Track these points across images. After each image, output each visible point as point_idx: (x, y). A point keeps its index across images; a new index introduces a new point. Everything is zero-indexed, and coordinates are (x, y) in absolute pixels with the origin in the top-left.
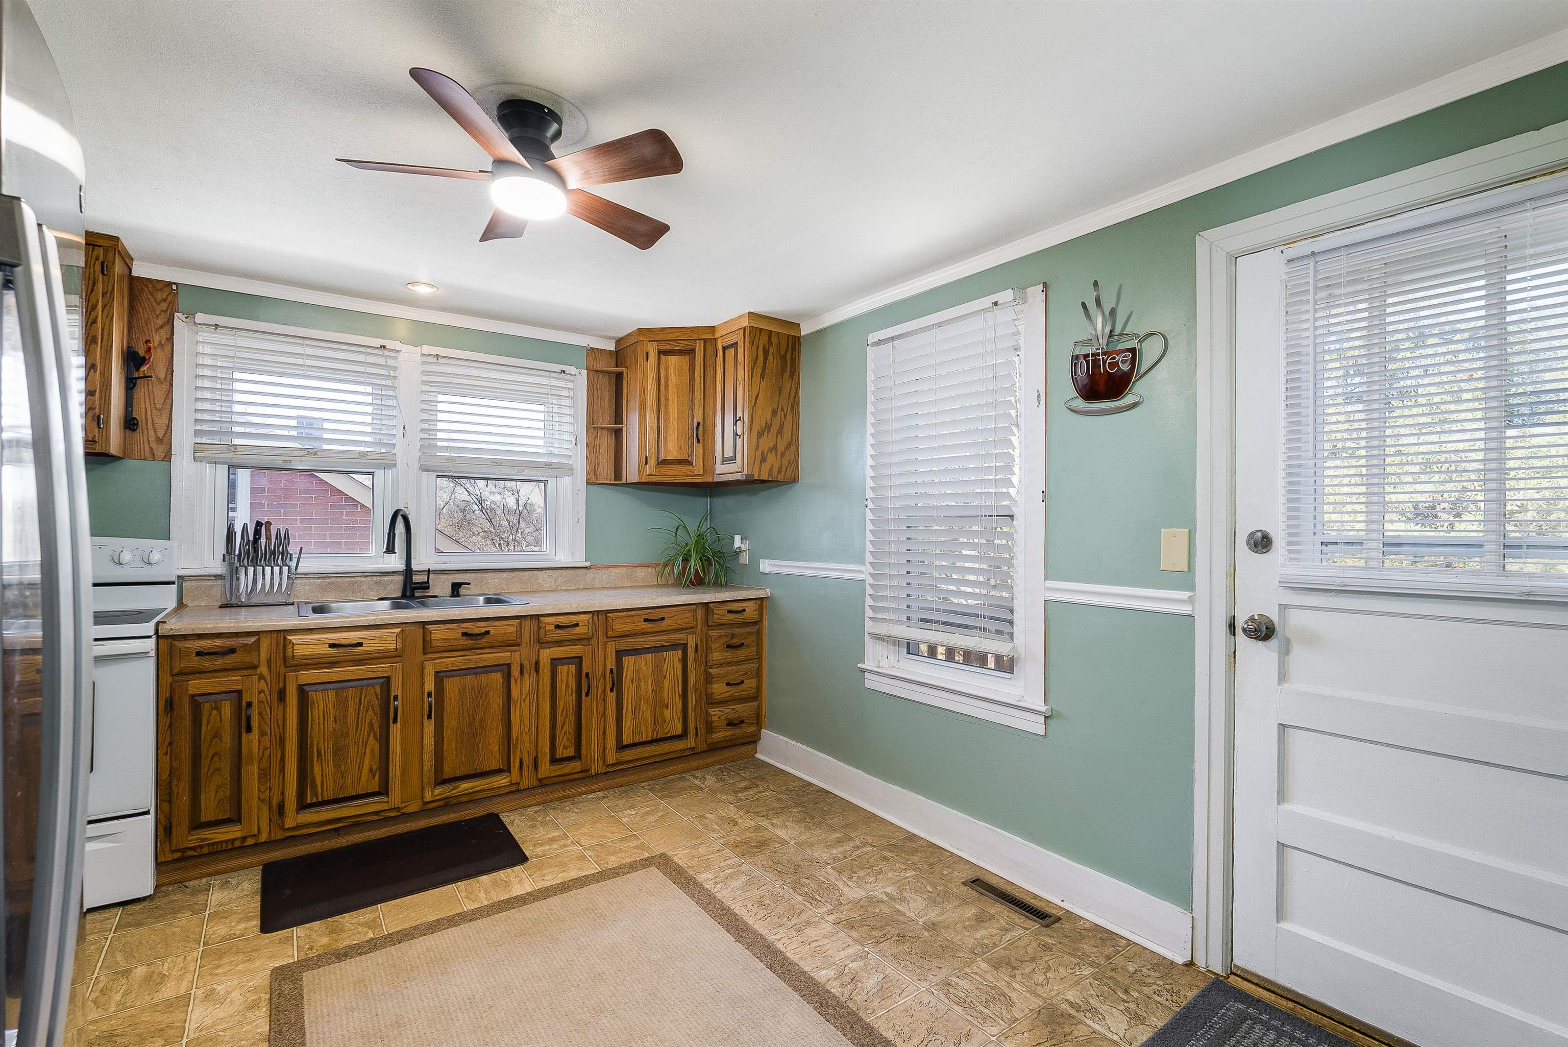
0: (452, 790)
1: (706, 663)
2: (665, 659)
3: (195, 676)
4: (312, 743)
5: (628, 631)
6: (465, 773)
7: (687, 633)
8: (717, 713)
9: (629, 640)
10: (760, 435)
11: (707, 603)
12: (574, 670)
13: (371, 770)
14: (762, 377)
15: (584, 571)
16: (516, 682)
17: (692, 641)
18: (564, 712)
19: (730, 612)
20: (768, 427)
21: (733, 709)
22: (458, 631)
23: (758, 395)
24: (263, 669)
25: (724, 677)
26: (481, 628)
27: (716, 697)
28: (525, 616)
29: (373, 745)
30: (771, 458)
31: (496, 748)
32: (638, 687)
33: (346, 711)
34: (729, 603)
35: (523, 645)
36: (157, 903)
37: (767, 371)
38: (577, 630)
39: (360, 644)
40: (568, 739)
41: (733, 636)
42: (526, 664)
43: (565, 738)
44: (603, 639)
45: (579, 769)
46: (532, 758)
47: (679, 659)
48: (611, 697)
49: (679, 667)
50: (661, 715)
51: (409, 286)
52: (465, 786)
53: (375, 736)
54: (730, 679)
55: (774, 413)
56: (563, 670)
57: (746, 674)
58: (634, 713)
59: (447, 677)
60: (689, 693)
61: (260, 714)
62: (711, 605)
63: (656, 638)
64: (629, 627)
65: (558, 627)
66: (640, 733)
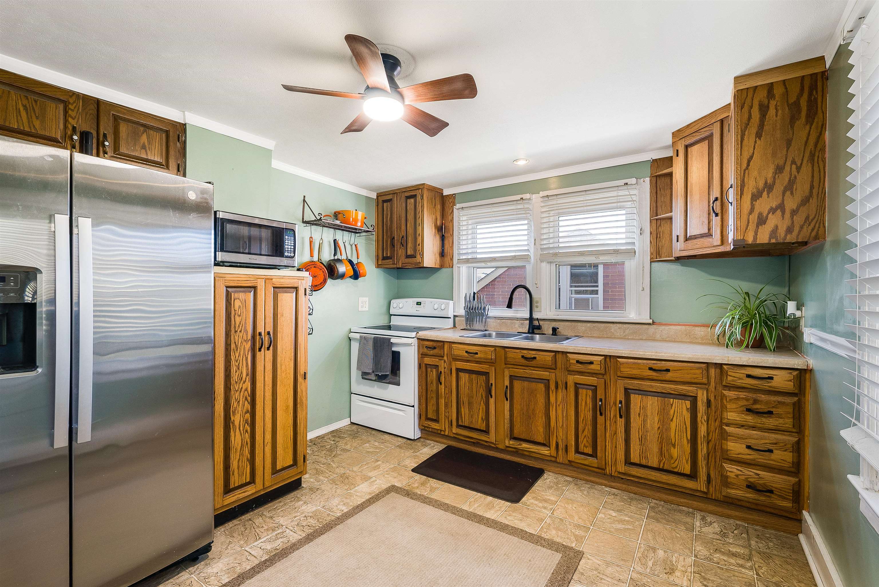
0: (519, 445)
1: (721, 419)
2: (672, 405)
3: (427, 356)
4: (461, 397)
5: (635, 375)
6: (525, 438)
7: (696, 387)
8: (735, 471)
9: (636, 382)
10: (756, 197)
11: (721, 365)
12: (591, 394)
13: (482, 418)
14: (759, 135)
15: (646, 326)
16: (553, 392)
17: (702, 396)
18: (584, 421)
19: (749, 376)
20: (769, 187)
21: (758, 475)
22: (520, 354)
23: (751, 157)
24: (445, 358)
25: (744, 439)
26: (532, 354)
27: (733, 455)
28: (558, 352)
29: (483, 406)
30: (773, 221)
31: (541, 430)
32: (645, 421)
33: (472, 385)
34: (748, 368)
35: (558, 369)
36: (415, 443)
37: (766, 128)
38: (592, 367)
39: (477, 353)
40: (587, 441)
41: (756, 401)
42: (560, 383)
43: (585, 439)
44: (614, 377)
45: (596, 466)
46: (564, 444)
47: (687, 409)
48: (621, 422)
49: (687, 416)
50: (667, 450)
51: (515, 162)
52: (525, 445)
53: (484, 402)
54: (752, 442)
55: (779, 169)
56: (583, 392)
57: (776, 444)
58: (641, 440)
59: (515, 379)
60: (699, 442)
61: (445, 377)
62: (725, 367)
63: (662, 385)
64: (635, 372)
65: (578, 362)
66: (646, 458)
